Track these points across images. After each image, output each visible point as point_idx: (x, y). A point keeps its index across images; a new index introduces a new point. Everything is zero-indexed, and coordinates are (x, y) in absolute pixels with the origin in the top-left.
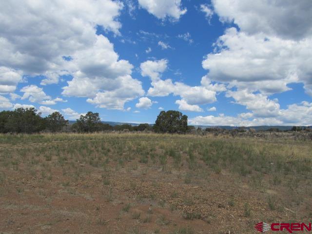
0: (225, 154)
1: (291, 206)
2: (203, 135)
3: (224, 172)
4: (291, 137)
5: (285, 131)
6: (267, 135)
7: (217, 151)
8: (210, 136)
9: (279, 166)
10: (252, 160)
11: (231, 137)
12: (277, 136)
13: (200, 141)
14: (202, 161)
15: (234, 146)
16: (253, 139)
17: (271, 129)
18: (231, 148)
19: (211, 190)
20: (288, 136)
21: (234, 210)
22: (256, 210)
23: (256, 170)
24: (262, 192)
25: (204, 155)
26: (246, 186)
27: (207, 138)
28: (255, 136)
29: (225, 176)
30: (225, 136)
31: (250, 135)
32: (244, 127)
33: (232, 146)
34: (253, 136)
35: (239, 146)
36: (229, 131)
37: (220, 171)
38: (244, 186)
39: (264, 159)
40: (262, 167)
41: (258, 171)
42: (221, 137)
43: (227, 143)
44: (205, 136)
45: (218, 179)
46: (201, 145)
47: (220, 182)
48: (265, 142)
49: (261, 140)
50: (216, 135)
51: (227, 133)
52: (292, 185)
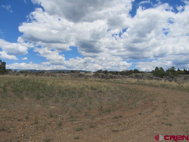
0: (29, 87)
1: (62, 113)
2: (17, 75)
3: (26, 99)
4: (69, 76)
5: (67, 73)
6: (57, 75)
7: (24, 85)
8: (22, 76)
9: (60, 92)
10: (45, 90)
11: (35, 77)
12: (62, 75)
13: (13, 79)
14: (12, 93)
15: (36, 82)
16: (48, 78)
17: (60, 72)
18: (33, 83)
19: (15, 111)
20: (68, 75)
21: (28, 121)
22: (43, 119)
23: (46, 96)
24: (48, 108)
25: (14, 89)
26: (39, 106)
27: (19, 77)
28: (50, 76)
29: (27, 100)
30: (32, 76)
31: (47, 75)
32: (44, 71)
33: (35, 82)
34: (49, 76)
35: (39, 82)
36: (35, 72)
37: (23, 98)
38: (37, 106)
39: (52, 89)
40: (50, 94)
41: (47, 96)
42: (29, 77)
43: (32, 80)
44: (18, 76)
45: (22, 103)
46: (14, 82)
47: (22, 105)
48: (55, 79)
49: (53, 78)
50: (26, 75)
51: (33, 74)
52: (64, 102)
